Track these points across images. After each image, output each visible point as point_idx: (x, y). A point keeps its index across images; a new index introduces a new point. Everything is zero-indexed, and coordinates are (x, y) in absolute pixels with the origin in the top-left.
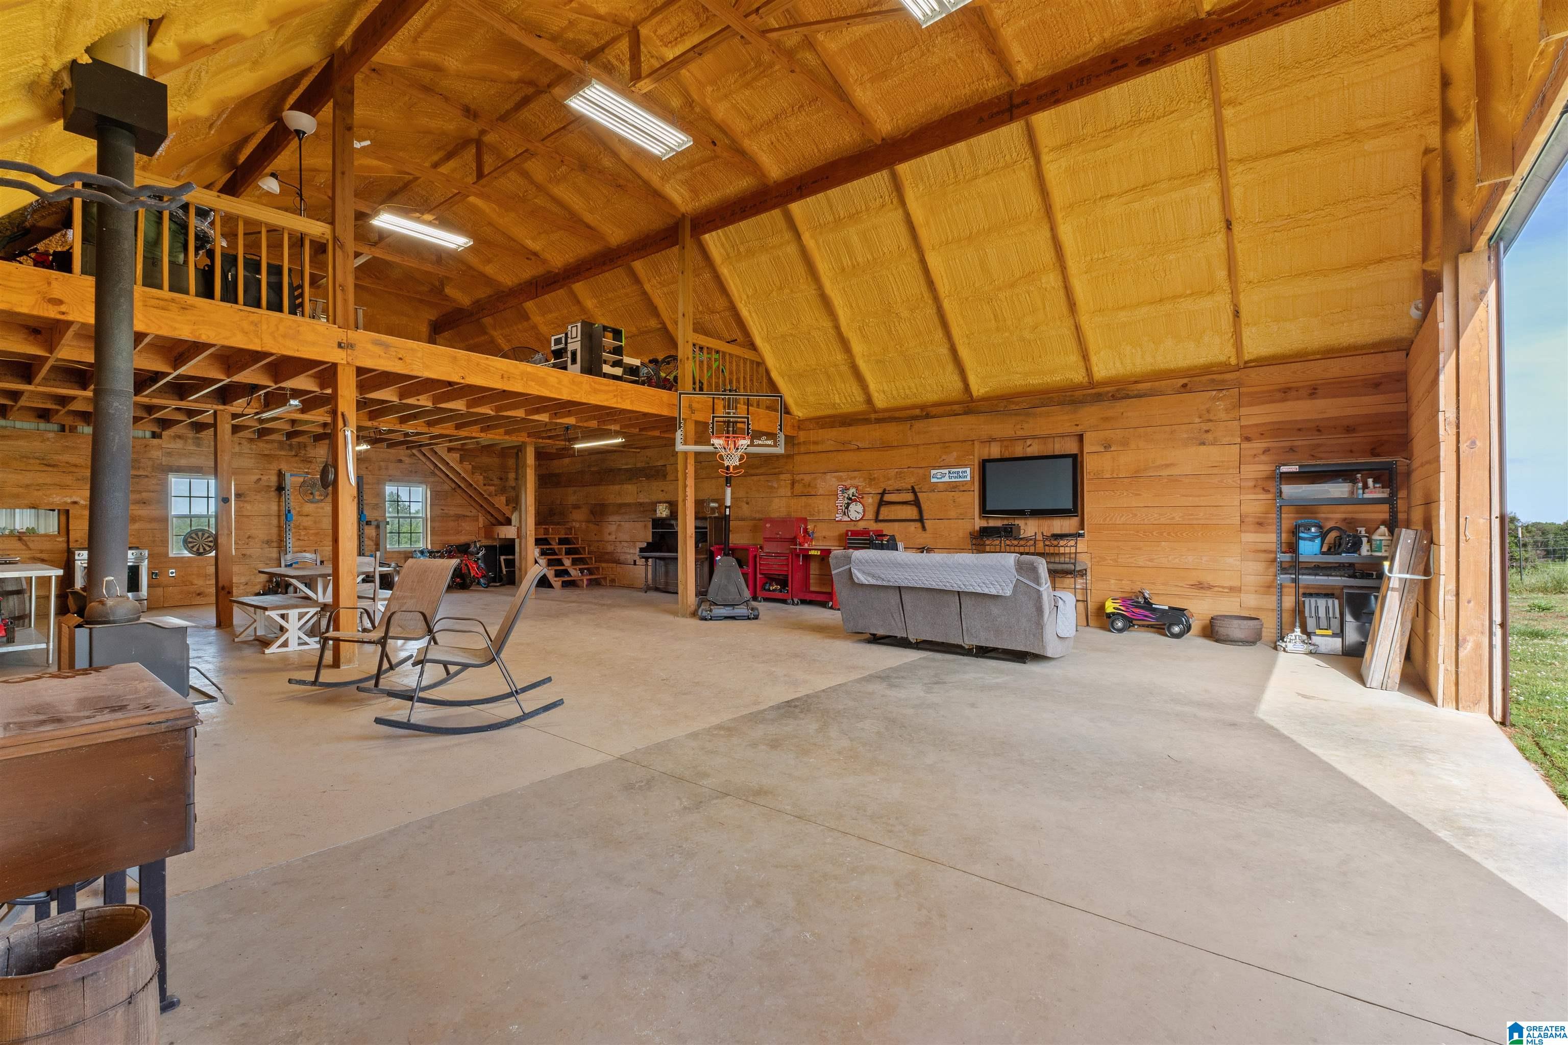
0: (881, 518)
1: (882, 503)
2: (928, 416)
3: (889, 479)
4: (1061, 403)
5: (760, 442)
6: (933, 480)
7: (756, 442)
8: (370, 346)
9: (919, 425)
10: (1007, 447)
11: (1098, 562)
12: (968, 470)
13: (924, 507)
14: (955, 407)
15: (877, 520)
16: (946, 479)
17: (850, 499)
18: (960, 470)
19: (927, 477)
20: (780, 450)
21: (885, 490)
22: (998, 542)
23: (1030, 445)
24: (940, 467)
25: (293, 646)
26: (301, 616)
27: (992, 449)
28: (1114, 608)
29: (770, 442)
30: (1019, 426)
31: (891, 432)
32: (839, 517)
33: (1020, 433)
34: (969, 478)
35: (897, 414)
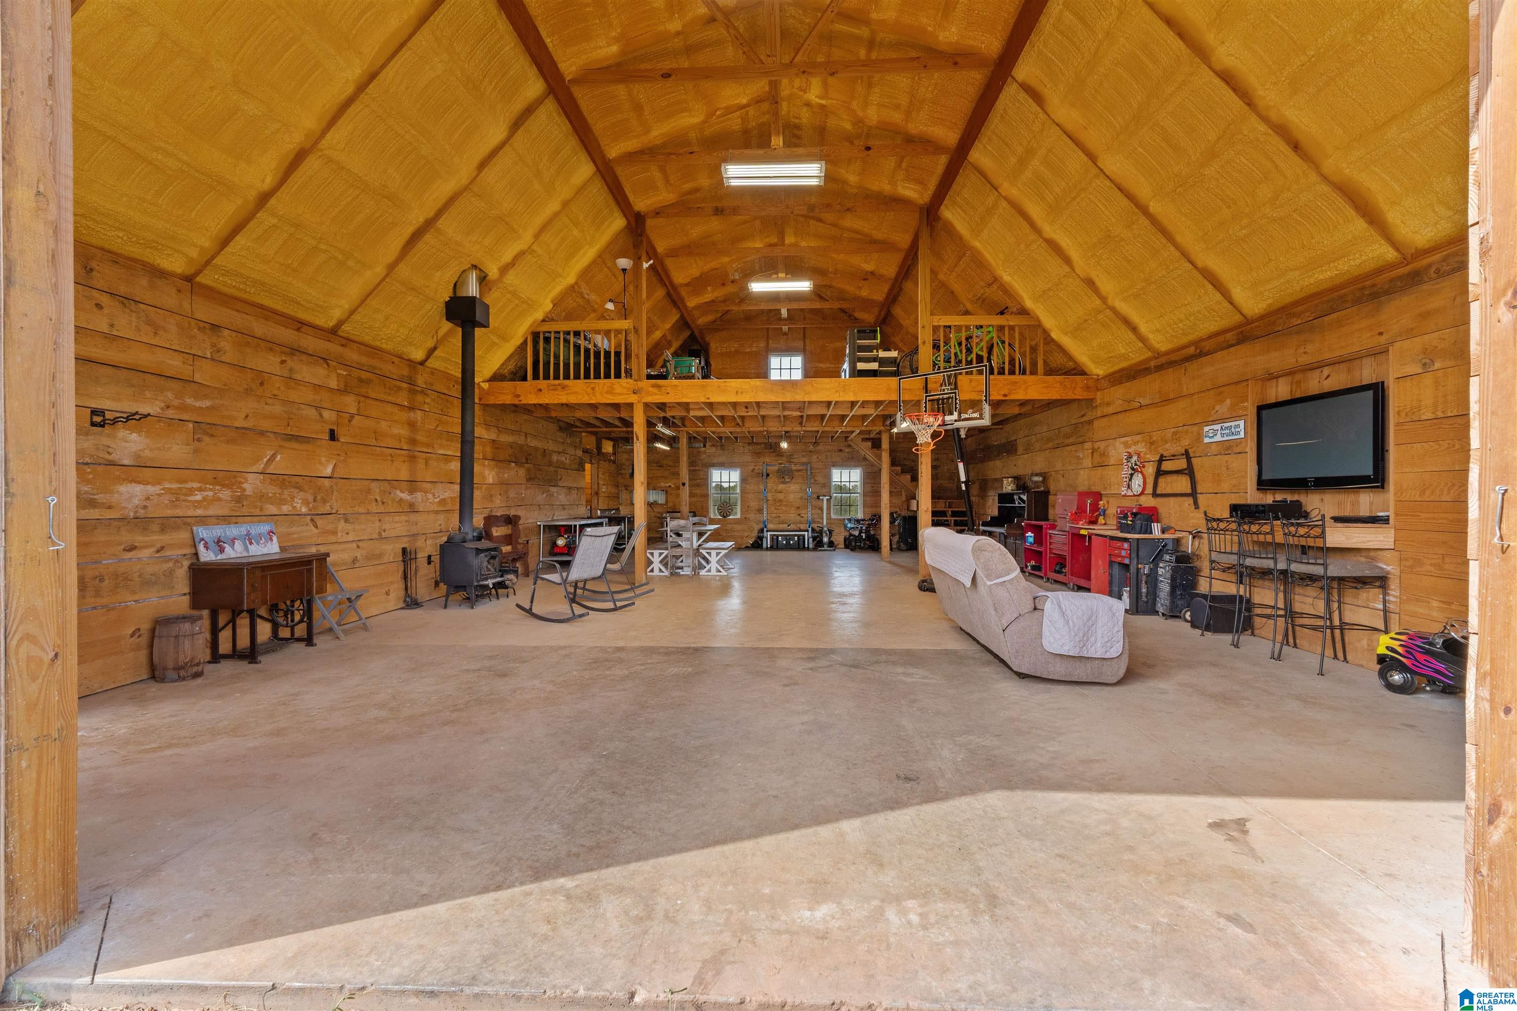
0: (1159, 492)
1: (1160, 473)
2: (1202, 354)
3: (1166, 442)
4: (1357, 301)
5: (967, 416)
6: (1207, 440)
7: (964, 416)
8: (651, 389)
9: (1192, 366)
10: (1299, 382)
11: (1410, 567)
12: (1242, 423)
13: (1198, 475)
14: (1229, 336)
15: (1155, 495)
16: (1218, 438)
17: (1133, 469)
18: (1233, 424)
19: (1199, 437)
20: (986, 422)
21: (1162, 456)
22: (1267, 528)
23: (1328, 376)
24: (1214, 422)
25: (656, 572)
26: (661, 554)
27: (1280, 389)
28: (1387, 648)
29: (976, 415)
30: (1302, 350)
31: (1168, 381)
32: (1124, 491)
33: (1304, 360)
34: (1242, 435)
35: (1173, 357)
